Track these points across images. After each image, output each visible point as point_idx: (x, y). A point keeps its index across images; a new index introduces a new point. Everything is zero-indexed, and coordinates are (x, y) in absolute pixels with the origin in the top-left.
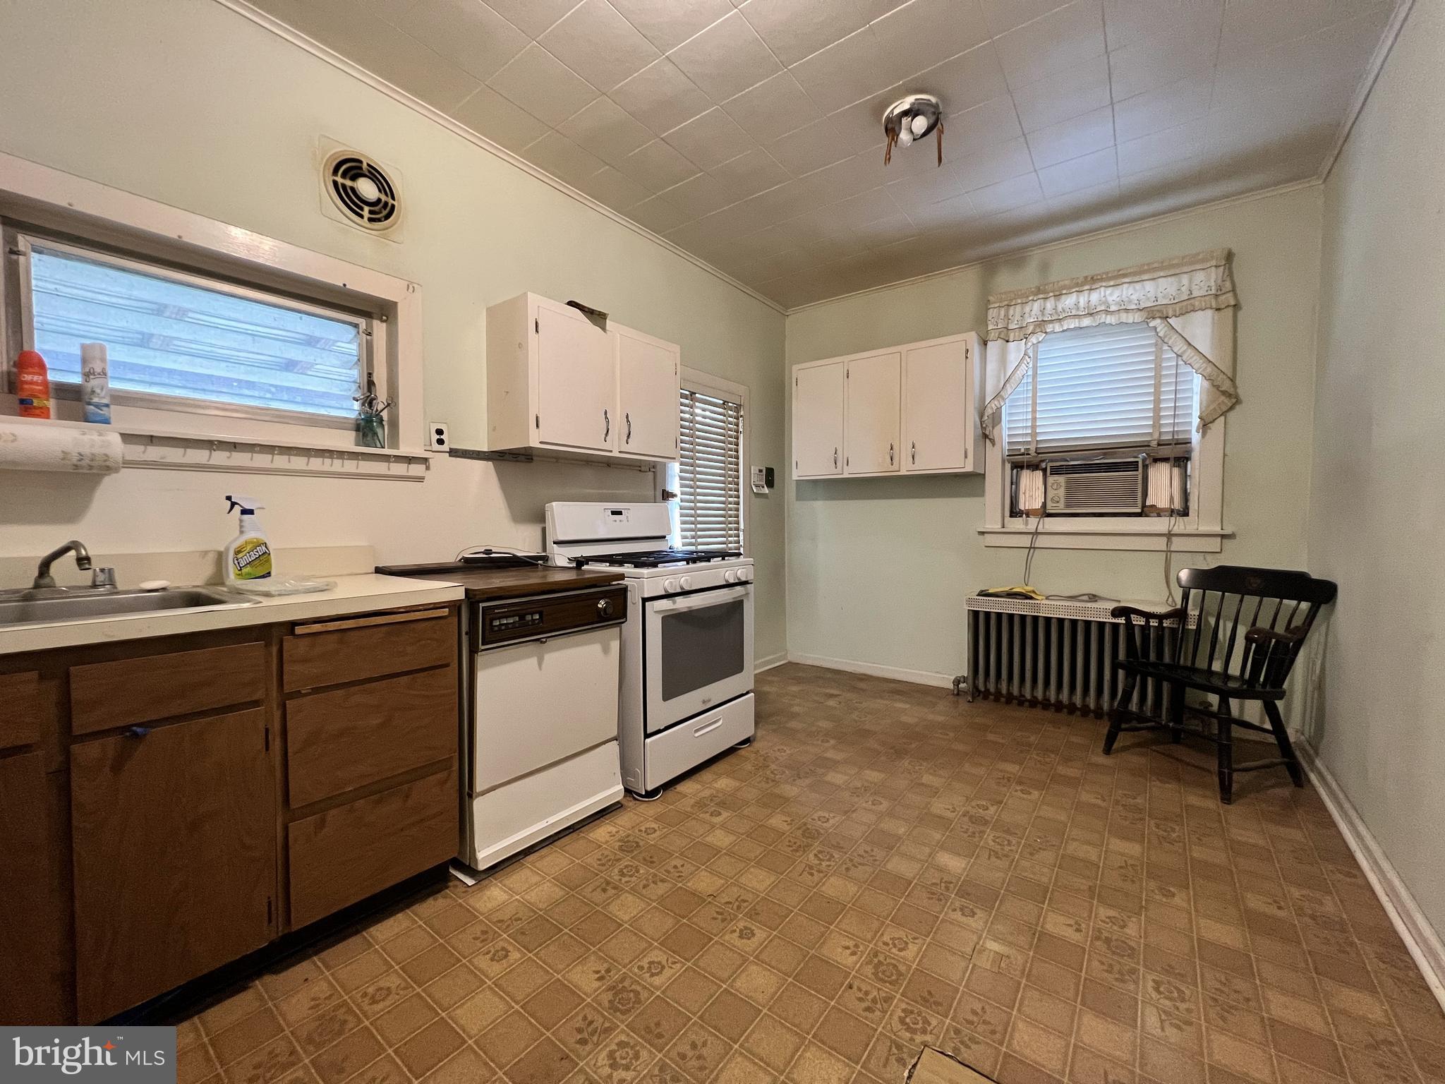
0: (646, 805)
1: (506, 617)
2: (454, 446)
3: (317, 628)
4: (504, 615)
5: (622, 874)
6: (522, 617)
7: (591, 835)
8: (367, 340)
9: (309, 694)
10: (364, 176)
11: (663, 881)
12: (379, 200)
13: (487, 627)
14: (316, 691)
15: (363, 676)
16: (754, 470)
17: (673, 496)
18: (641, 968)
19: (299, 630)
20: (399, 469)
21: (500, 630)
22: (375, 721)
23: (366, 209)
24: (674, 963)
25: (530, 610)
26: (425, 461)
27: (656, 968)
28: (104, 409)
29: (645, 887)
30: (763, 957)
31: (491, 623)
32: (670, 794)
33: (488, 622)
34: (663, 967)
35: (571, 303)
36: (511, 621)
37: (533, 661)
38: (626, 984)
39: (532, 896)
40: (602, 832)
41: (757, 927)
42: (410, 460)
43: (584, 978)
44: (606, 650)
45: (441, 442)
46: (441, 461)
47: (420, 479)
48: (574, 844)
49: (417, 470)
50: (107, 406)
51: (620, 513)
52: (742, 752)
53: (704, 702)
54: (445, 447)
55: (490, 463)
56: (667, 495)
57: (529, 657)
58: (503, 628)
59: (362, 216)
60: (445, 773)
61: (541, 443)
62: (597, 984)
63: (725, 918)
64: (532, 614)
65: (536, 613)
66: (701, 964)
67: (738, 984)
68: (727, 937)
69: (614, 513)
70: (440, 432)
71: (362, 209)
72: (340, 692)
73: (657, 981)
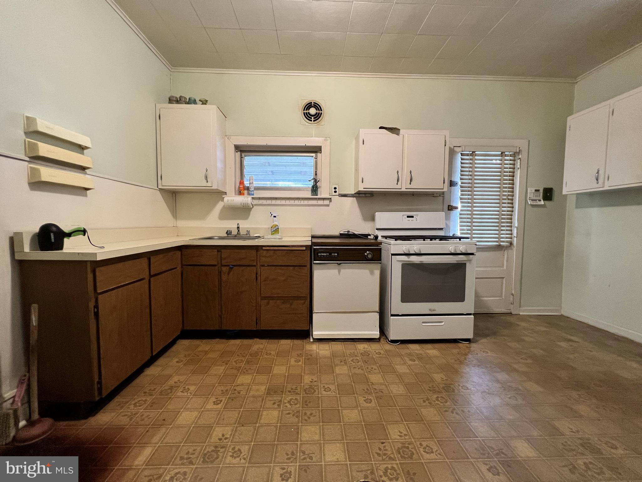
0: (388, 345)
1: (324, 253)
2: (340, 193)
3: (268, 248)
4: (322, 252)
5: (352, 361)
6: (330, 254)
7: (358, 345)
8: (315, 160)
9: (266, 266)
10: (313, 107)
11: (362, 369)
12: (317, 113)
13: (316, 255)
14: (268, 266)
15: (279, 264)
16: (531, 190)
17: (456, 208)
18: (324, 387)
19: (264, 248)
20: (321, 202)
21: (321, 257)
22: (283, 278)
23: (313, 118)
24: (334, 392)
25: (334, 252)
26: (330, 199)
27: (328, 390)
28: (252, 192)
29: (354, 368)
30: (364, 411)
31: (318, 254)
32: (403, 346)
33: (316, 254)
34: (330, 391)
35: (381, 128)
36: (325, 254)
37: (336, 271)
38: (315, 387)
39: (321, 352)
40: (361, 347)
41: (375, 402)
42: (324, 199)
43: (307, 379)
44: (372, 273)
45: (335, 192)
46: (336, 199)
47: (328, 205)
48: (349, 345)
49: (327, 202)
50: (253, 191)
51: (413, 217)
52: (460, 345)
53: (430, 310)
54: (337, 194)
55: (355, 198)
56: (451, 208)
57: (335, 269)
58: (322, 256)
59: (311, 121)
60: (304, 301)
61: (364, 188)
62: (309, 382)
63: (368, 392)
64: (334, 253)
65: (336, 253)
66: (342, 398)
67: (344, 411)
68: (360, 397)
69: (408, 217)
70: (335, 188)
71: (311, 118)
72: (274, 268)
73: (324, 393)
